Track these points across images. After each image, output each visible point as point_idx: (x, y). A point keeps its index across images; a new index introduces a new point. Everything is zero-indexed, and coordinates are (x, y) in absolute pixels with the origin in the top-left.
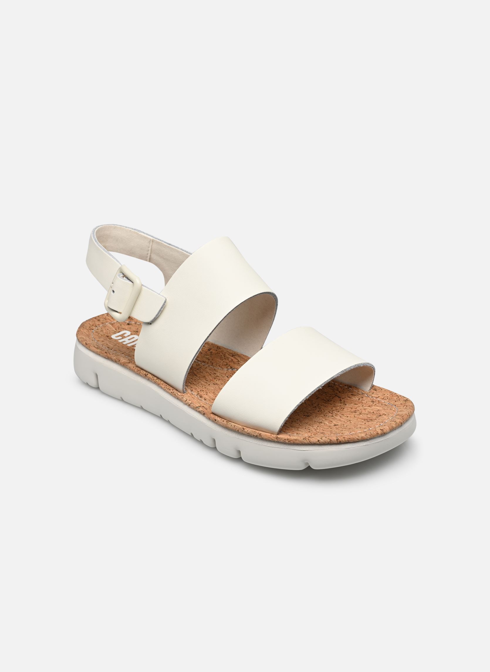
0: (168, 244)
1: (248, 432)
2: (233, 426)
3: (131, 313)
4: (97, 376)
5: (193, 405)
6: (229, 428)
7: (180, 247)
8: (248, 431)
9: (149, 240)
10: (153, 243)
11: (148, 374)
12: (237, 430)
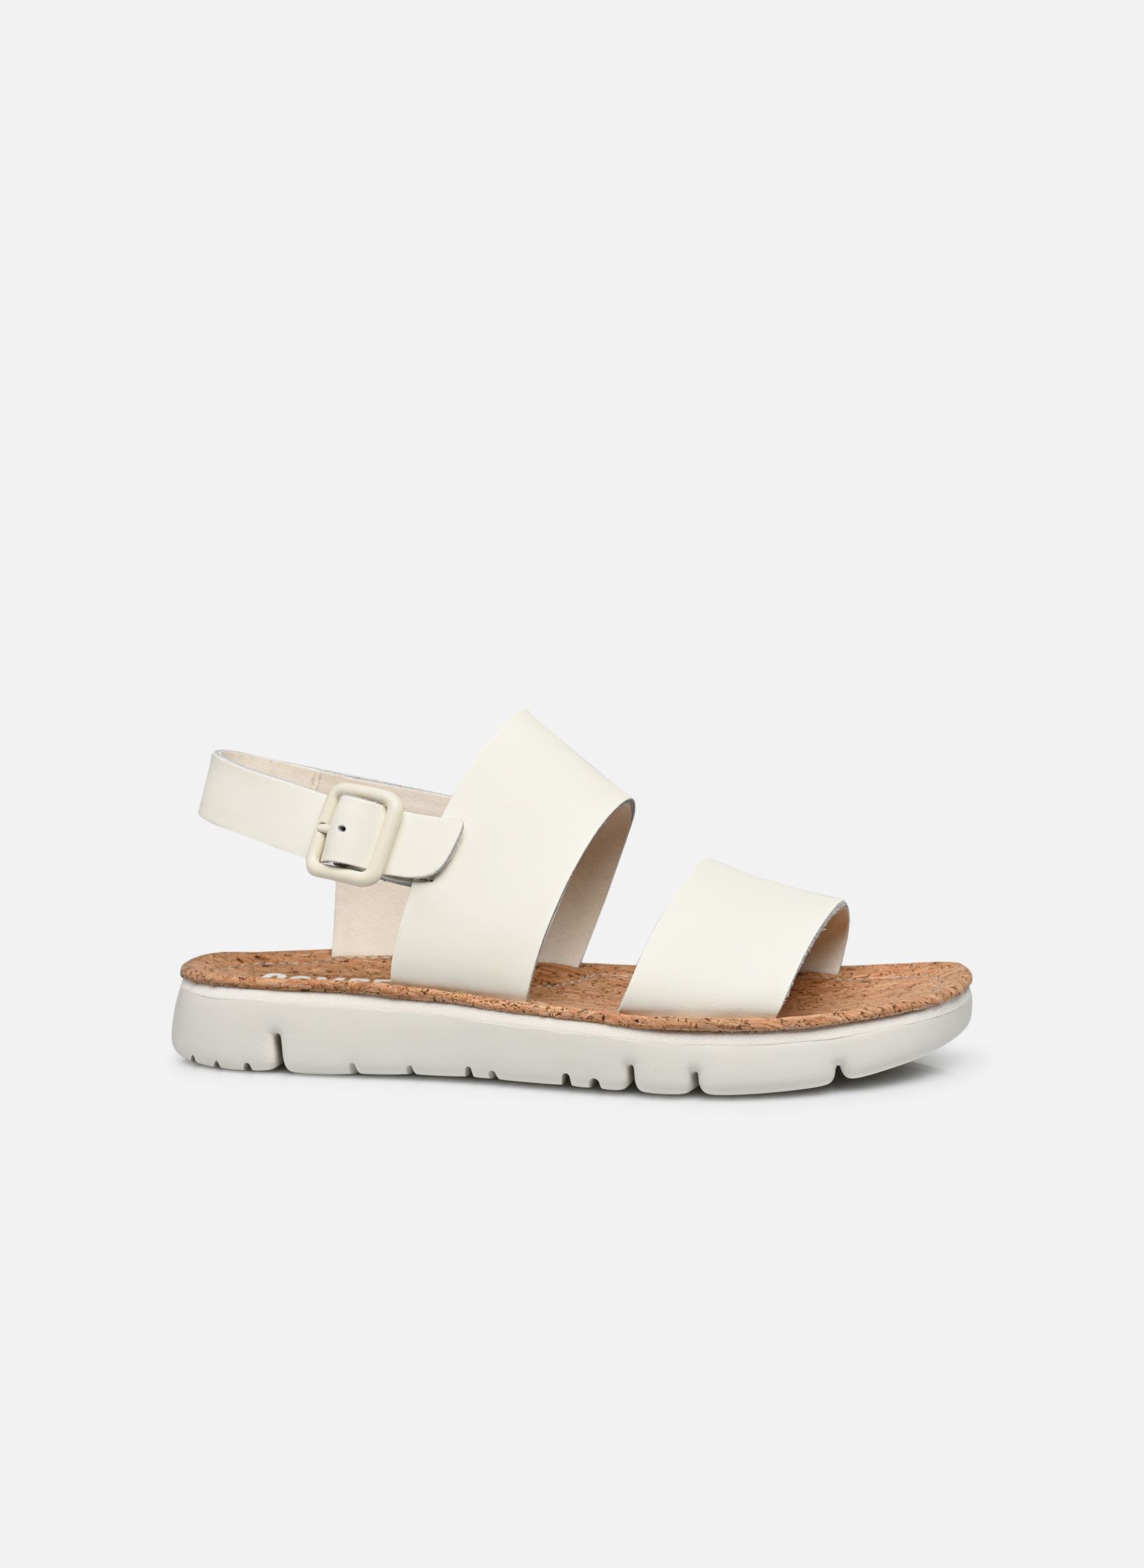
0: (353, 777)
1: (719, 1024)
2: (684, 1020)
3: (385, 869)
4: (278, 1039)
5: (567, 1011)
6: (673, 1026)
7: (381, 780)
8: (719, 1021)
9: (311, 776)
10: (321, 781)
11: (428, 990)
12: (694, 1025)
